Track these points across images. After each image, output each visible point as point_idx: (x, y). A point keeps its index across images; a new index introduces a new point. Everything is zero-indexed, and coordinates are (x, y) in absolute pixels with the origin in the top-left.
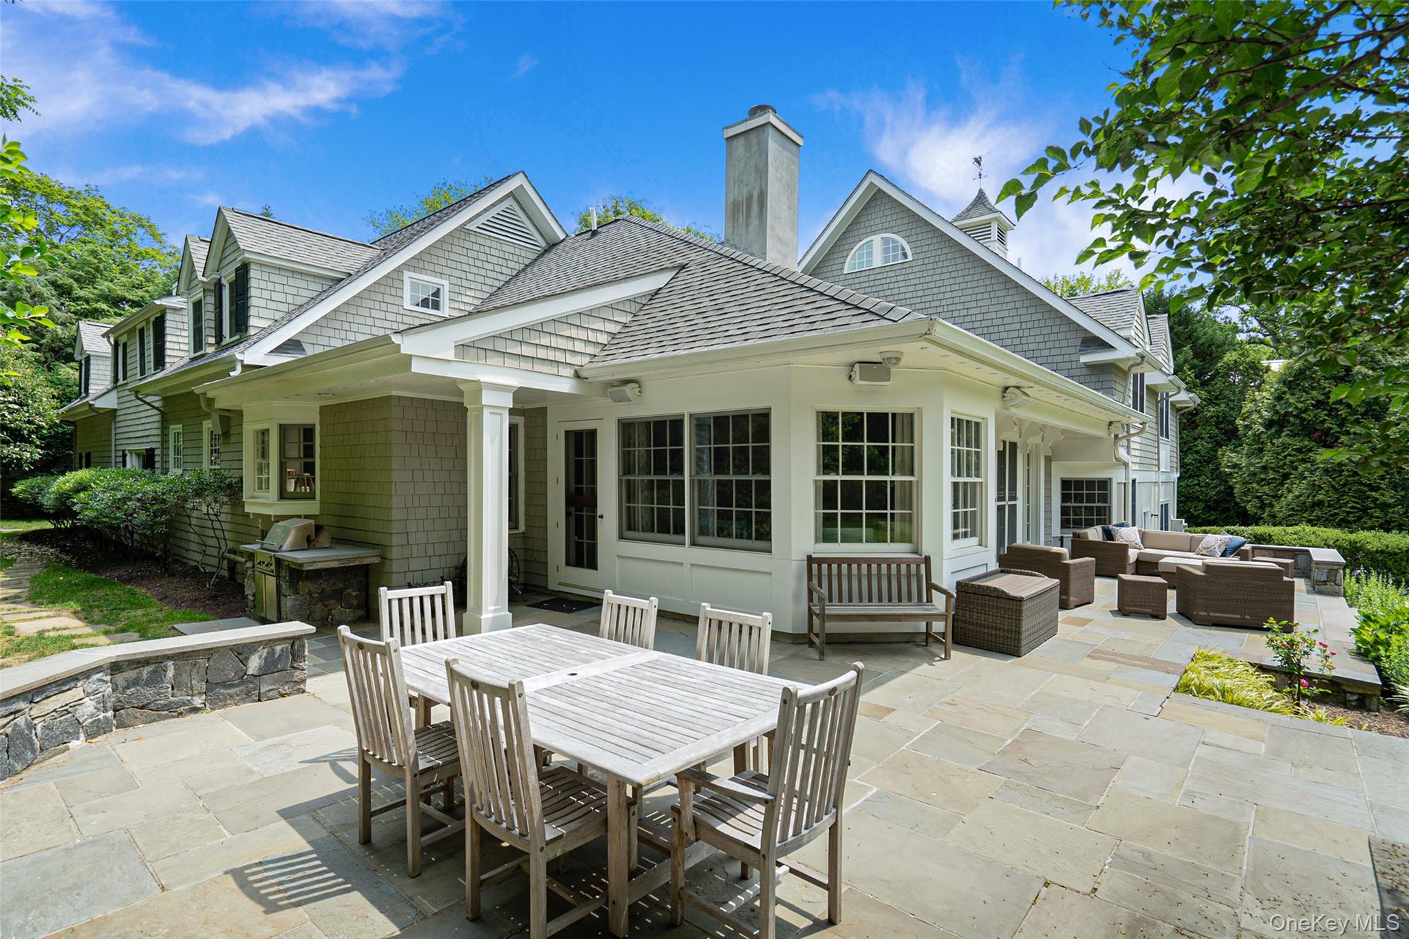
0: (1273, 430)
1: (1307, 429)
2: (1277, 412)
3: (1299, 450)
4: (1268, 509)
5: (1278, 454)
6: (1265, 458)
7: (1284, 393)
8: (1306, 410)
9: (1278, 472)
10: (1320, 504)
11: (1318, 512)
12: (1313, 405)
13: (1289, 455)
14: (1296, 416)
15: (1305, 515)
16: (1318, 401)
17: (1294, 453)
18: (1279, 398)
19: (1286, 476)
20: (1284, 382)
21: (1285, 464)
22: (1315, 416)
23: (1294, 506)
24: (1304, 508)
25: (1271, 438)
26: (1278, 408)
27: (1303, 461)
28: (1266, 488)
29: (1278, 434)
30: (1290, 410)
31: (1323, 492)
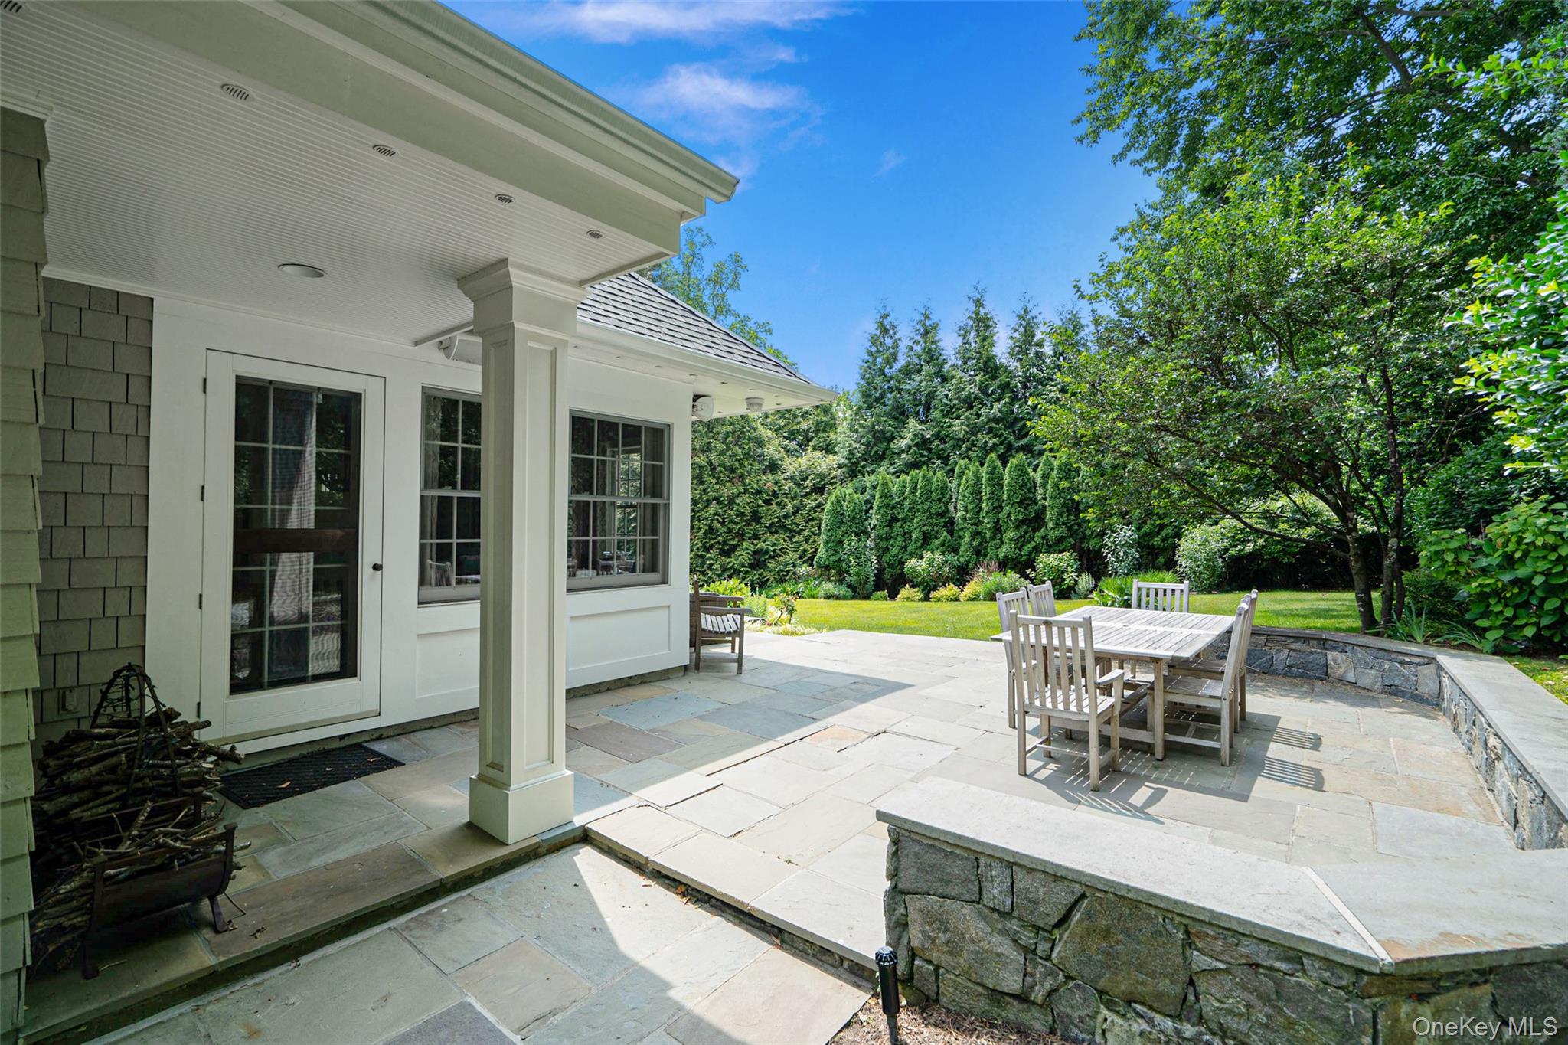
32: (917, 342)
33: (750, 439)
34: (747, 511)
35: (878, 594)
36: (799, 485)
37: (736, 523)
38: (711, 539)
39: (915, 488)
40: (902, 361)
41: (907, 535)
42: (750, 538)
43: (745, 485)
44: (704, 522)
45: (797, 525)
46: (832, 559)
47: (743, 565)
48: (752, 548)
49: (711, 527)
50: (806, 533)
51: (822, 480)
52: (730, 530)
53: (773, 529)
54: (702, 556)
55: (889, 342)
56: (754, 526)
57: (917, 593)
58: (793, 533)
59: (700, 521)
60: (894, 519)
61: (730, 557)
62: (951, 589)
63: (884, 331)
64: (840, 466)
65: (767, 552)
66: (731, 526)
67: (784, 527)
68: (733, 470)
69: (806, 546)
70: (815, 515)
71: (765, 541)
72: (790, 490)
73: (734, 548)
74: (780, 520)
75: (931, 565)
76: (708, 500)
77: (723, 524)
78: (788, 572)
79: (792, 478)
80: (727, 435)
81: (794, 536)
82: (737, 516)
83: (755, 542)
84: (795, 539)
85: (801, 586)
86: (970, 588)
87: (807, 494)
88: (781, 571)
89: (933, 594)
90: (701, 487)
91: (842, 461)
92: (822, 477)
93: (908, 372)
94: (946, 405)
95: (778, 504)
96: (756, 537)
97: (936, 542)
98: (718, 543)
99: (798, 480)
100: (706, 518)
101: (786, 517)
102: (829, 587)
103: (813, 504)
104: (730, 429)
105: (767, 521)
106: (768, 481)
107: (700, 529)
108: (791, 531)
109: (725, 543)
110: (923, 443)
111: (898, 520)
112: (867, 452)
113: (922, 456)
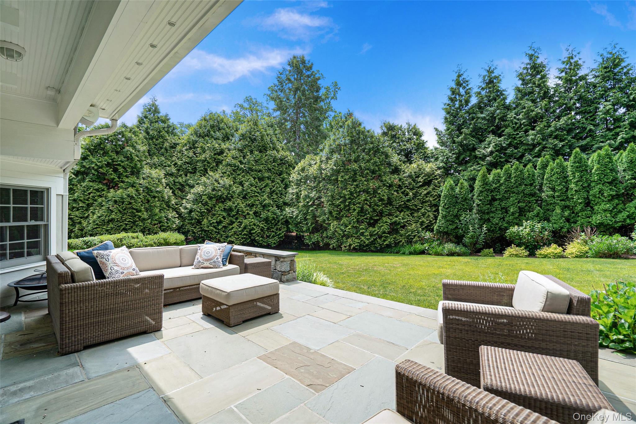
0: (80, 177)
1: (100, 177)
2: (84, 167)
3: (97, 190)
4: (77, 226)
5: (84, 192)
6: (76, 195)
7: (88, 156)
8: (101, 167)
9: (85, 203)
10: (112, 220)
11: (111, 225)
12: (106, 165)
13: (91, 193)
14: (96, 170)
15: (104, 227)
16: (108, 163)
17: (94, 191)
18: (84, 158)
19: (89, 205)
20: (89, 150)
21: (89, 198)
22: (106, 171)
23: (97, 222)
24: (104, 223)
25: (79, 182)
26: (84, 164)
27: (100, 196)
28: (77, 213)
29: (83, 180)
30: (93, 166)
31: (114, 213)
32: (483, 89)
33: (382, 153)
34: (385, 198)
35: (486, 251)
36: (414, 181)
37: (378, 206)
38: (361, 216)
39: (510, 177)
40: (474, 100)
41: (506, 210)
42: (387, 215)
43: (382, 181)
44: (358, 205)
45: (416, 206)
46: (451, 227)
47: (384, 232)
48: (389, 221)
49: (362, 208)
50: (423, 210)
51: (429, 177)
52: (374, 211)
53: (400, 209)
54: (356, 227)
55: (462, 91)
56: (390, 207)
57: (522, 251)
58: (413, 211)
59: (354, 205)
60: (494, 199)
61: (374, 227)
62: (554, 249)
63: (459, 84)
64: (439, 168)
65: (399, 224)
66: (376, 207)
67: (407, 208)
68: (373, 172)
69: (423, 219)
70: (427, 199)
71: (396, 217)
72: (410, 184)
73: (376, 221)
74: (405, 203)
75: (532, 230)
76: (360, 192)
77: (370, 206)
78: (415, 236)
79: (410, 176)
80: (370, 150)
81: (413, 213)
82: (379, 201)
83: (391, 217)
84: (415, 215)
85: (426, 246)
86: (573, 248)
87: (421, 186)
88: (409, 235)
89: (538, 252)
90: (355, 183)
91: (441, 165)
92: (428, 175)
93: (480, 107)
94: (516, 123)
95: (403, 193)
96: (390, 214)
97: (530, 214)
98: (366, 219)
99: (414, 177)
100: (359, 203)
101: (408, 201)
102: (449, 246)
103: (425, 192)
104: (371, 146)
105: (396, 203)
106: (395, 179)
107: (354, 210)
108: (411, 210)
109: (371, 218)
110: (501, 149)
111: (496, 200)
112: (457, 158)
113: (501, 157)
